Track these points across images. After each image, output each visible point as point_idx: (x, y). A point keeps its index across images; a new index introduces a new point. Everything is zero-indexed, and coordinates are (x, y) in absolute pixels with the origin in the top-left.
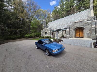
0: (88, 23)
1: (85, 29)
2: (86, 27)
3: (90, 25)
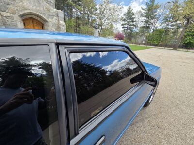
2: (50, 19)
3: (55, 18)
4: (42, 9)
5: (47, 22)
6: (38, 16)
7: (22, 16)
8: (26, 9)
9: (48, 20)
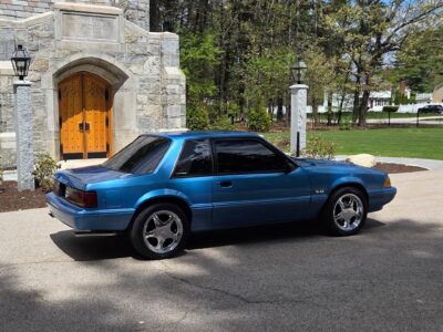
0: (144, 40)
1: (126, 84)
2: (134, 68)
3: (151, 59)
4: (114, 42)
5: (125, 77)
6: (100, 64)
7: (58, 74)
8: (73, 53)
9: (127, 72)
